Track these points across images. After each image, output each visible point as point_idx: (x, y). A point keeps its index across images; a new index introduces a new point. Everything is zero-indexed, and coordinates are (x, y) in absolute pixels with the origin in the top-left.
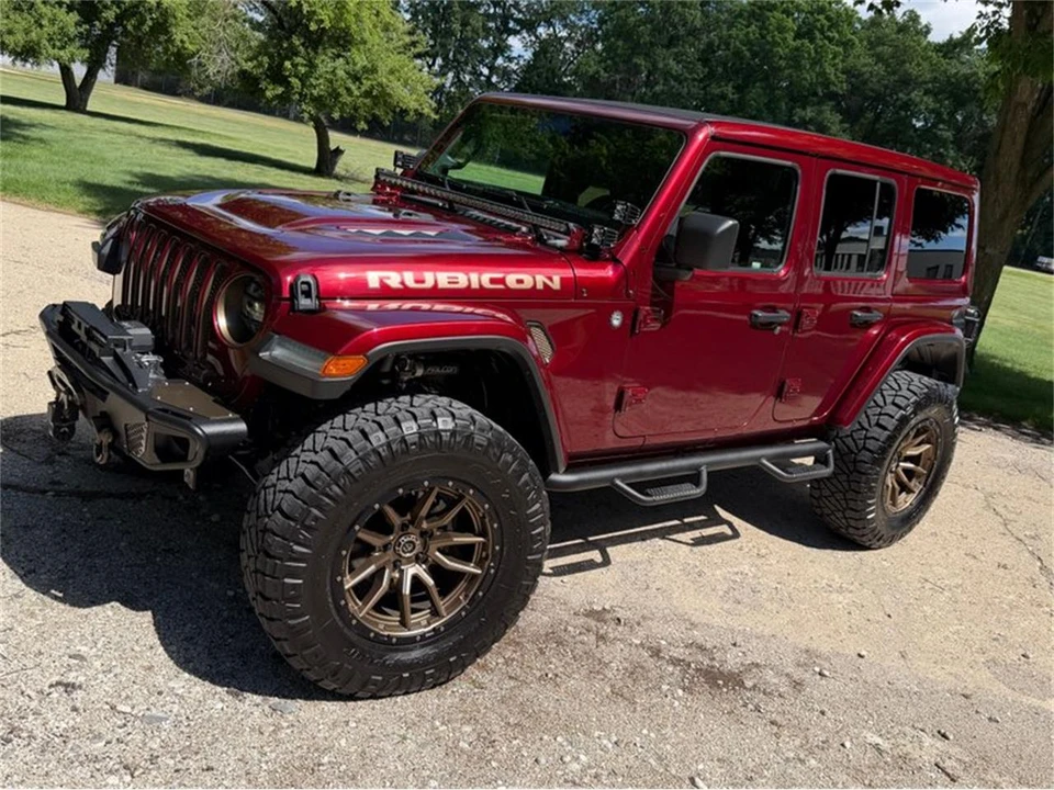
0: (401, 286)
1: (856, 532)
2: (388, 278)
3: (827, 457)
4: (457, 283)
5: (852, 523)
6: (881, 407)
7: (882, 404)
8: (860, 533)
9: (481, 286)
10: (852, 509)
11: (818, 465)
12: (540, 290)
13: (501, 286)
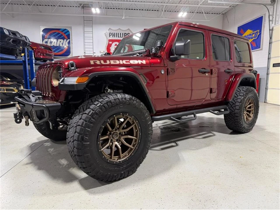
0: (100, 64)
1: (239, 127)
2: (96, 62)
3: (227, 109)
4: (116, 62)
5: (237, 125)
6: (237, 97)
7: (237, 96)
8: (240, 127)
9: (123, 63)
10: (236, 122)
11: (225, 111)
12: (140, 64)
13: (129, 63)
